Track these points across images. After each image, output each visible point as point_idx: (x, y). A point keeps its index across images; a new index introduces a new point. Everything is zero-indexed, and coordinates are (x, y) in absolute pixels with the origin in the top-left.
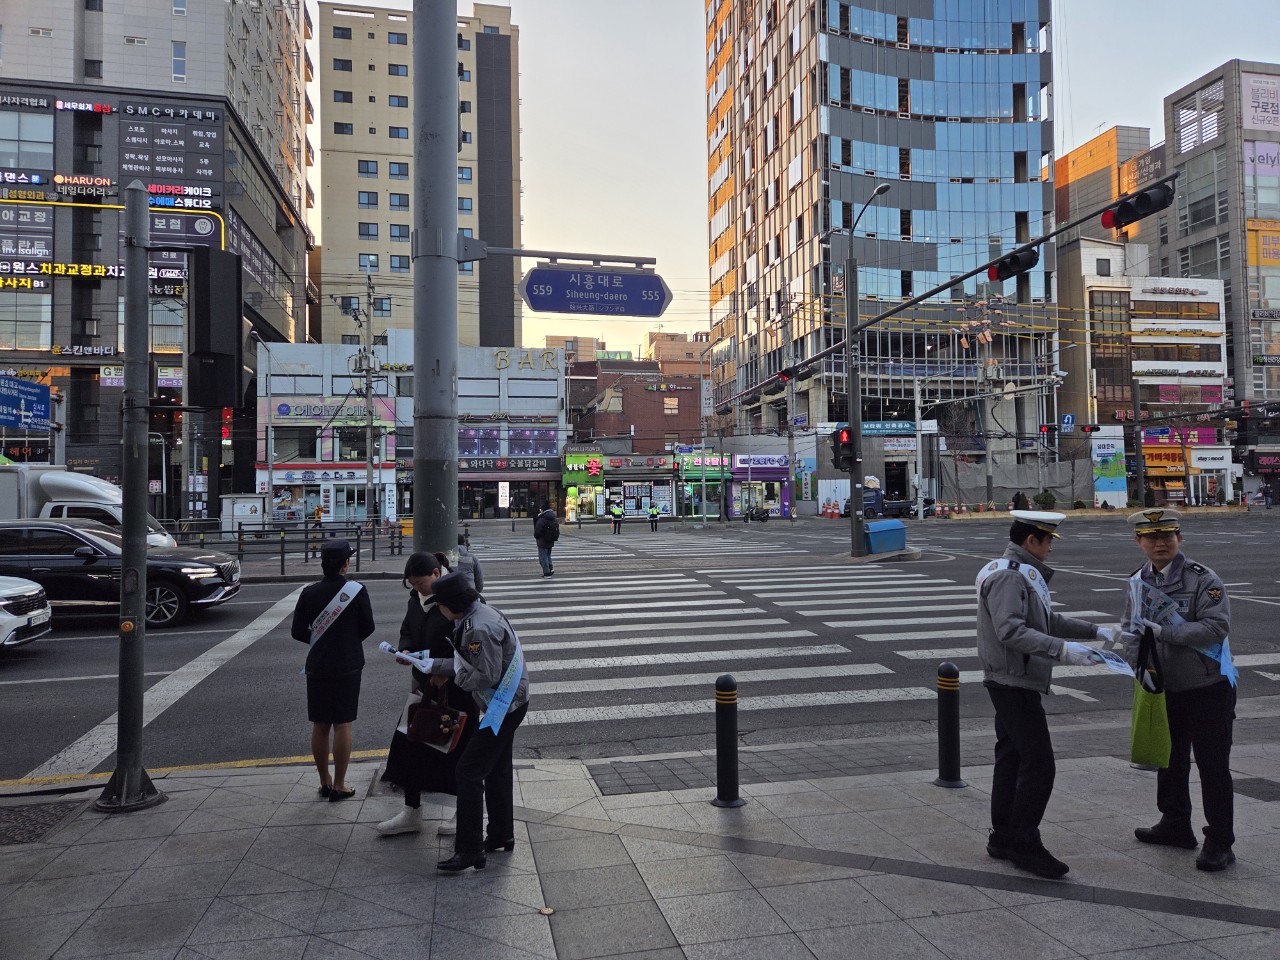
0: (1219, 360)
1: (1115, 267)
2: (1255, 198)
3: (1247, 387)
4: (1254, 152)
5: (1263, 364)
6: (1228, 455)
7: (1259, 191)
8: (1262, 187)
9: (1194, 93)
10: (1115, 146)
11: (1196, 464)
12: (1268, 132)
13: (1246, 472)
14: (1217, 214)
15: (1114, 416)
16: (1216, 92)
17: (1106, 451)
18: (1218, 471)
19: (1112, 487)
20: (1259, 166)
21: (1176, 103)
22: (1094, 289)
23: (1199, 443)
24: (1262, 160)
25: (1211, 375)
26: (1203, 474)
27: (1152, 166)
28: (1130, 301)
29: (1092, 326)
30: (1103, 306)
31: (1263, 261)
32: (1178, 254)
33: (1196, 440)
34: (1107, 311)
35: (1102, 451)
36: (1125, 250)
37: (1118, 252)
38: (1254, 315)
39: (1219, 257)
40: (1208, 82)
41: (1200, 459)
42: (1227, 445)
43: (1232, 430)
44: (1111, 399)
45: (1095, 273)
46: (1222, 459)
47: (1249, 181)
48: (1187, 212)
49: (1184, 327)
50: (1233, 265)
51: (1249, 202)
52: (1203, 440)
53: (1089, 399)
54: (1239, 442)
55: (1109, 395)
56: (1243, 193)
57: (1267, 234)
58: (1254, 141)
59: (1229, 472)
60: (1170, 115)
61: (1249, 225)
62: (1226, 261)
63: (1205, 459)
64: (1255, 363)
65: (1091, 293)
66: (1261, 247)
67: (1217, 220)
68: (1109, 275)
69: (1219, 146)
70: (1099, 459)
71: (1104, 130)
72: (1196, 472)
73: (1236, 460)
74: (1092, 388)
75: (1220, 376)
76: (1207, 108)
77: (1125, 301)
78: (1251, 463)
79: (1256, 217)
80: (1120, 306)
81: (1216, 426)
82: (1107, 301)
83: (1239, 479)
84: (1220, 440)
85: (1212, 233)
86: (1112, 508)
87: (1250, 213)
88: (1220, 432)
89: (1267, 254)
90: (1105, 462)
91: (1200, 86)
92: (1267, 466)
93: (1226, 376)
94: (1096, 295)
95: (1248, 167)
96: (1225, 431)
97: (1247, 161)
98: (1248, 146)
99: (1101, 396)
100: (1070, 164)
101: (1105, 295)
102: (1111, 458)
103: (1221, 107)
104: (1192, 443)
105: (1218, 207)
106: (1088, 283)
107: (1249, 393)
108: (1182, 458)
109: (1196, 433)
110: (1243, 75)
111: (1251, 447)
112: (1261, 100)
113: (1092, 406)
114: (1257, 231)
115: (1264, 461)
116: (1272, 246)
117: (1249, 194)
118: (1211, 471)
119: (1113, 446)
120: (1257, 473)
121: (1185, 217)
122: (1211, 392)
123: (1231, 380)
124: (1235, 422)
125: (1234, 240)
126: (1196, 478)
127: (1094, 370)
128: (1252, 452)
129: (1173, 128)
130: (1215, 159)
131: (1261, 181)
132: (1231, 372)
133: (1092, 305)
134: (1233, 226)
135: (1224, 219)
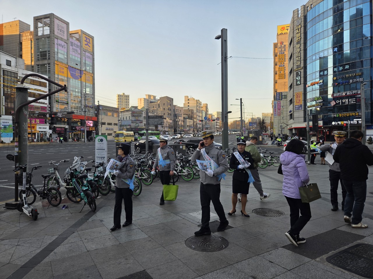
0: (46, 100)
1: (13, 64)
2: (58, 55)
3: (54, 108)
4: (58, 42)
5: (59, 102)
6: (48, 127)
7: (59, 53)
8: (60, 53)
9: (42, 19)
10: (18, 26)
11: (38, 129)
12: (61, 38)
13: (53, 132)
14: (47, 57)
15: (11, 113)
16: (47, 20)
17: (6, 124)
18: (45, 132)
19: (7, 136)
20: (59, 46)
21: (37, 20)
22: (4, 69)
23: (40, 123)
24: (60, 45)
25: (44, 103)
26: (40, 133)
27: (29, 36)
28: (17, 76)
29: (4, 82)
30: (8, 76)
31: (59, 73)
32: (37, 66)
33: (39, 122)
34: (9, 78)
35: (4, 124)
36: (16, 59)
37: (14, 59)
38: (56, 88)
39: (48, 70)
40: (46, 17)
41: (40, 128)
42: (48, 124)
43: (49, 120)
44: (10, 107)
45: (6, 64)
46: (46, 128)
47: (56, 50)
48: (39, 54)
49: (36, 88)
50: (51, 73)
51: (56, 56)
52: (41, 122)
53: (2, 106)
54: (51, 124)
55: (9, 105)
56: (54, 53)
57: (60, 66)
58: (58, 39)
59: (48, 132)
60: (35, 22)
61: (56, 62)
62: (49, 71)
63: (41, 128)
64: (56, 102)
65: (4, 70)
66: (59, 69)
67: (47, 58)
68: (10, 66)
69: (48, 37)
70: (3, 127)
71: (16, 20)
72: (38, 132)
73: (50, 129)
74: (3, 102)
75: (46, 104)
76: (46, 24)
77: (16, 76)
78: (54, 130)
79: (58, 61)
80: (14, 77)
81: (44, 118)
82: (9, 74)
83: (51, 134)
84: (46, 123)
85: (46, 62)
86: (5, 143)
87: (56, 59)
88: (46, 120)
89: (60, 72)
90: (5, 127)
91: (43, 17)
92: (58, 131)
93: (48, 104)
94: (5, 71)
95: (56, 46)
96: (47, 120)
97: (55, 44)
98: (56, 40)
99: (6, 106)
100: (4, 27)
101: (9, 72)
102: (7, 126)
103: (49, 26)
104: (37, 123)
105: (47, 55)
106: (3, 67)
107: (55, 110)
108: (34, 127)
109: (39, 120)
110: (55, 19)
111: (54, 125)
112: (60, 28)
113: (3, 109)
114: (58, 65)
115: (57, 129)
116: (62, 70)
117: (56, 53)
118: (43, 132)
119: (8, 123)
120: (55, 133)
121: (38, 55)
122: (43, 108)
123: (49, 106)
124: (50, 118)
125: (52, 65)
126: (38, 134)
127: (4, 97)
128: (54, 126)
129: (36, 27)
130: (47, 41)
131: (59, 51)
132: (50, 103)
133: (4, 75)
134: (51, 61)
135: (49, 59)
